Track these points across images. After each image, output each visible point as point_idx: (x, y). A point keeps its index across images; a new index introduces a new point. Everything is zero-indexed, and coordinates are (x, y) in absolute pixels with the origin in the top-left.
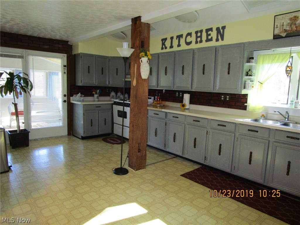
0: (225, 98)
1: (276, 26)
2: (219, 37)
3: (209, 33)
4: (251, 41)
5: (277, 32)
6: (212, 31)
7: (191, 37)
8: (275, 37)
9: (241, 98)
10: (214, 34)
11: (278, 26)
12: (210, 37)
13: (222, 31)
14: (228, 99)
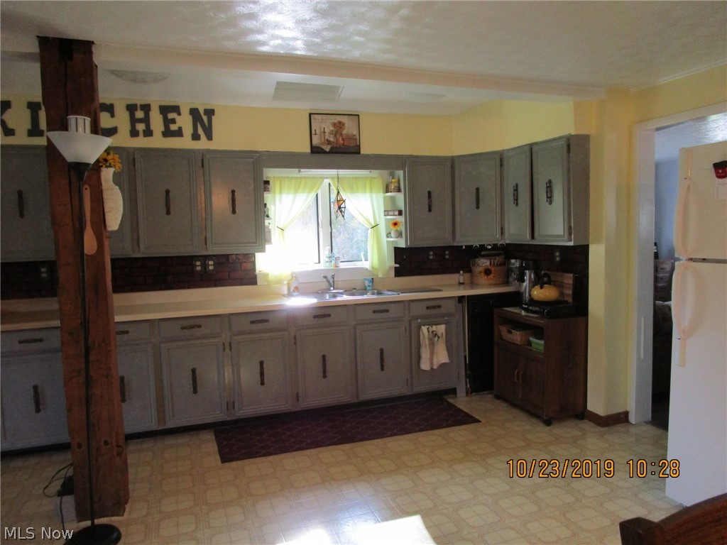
0: (204, 266)
1: (313, 132)
2: (200, 131)
3: (171, 116)
4: (272, 149)
5: (316, 141)
6: (179, 114)
7: (113, 116)
8: (315, 150)
9: (241, 261)
10: (185, 122)
11: (317, 132)
12: (173, 127)
13: (205, 118)
14: (211, 268)
